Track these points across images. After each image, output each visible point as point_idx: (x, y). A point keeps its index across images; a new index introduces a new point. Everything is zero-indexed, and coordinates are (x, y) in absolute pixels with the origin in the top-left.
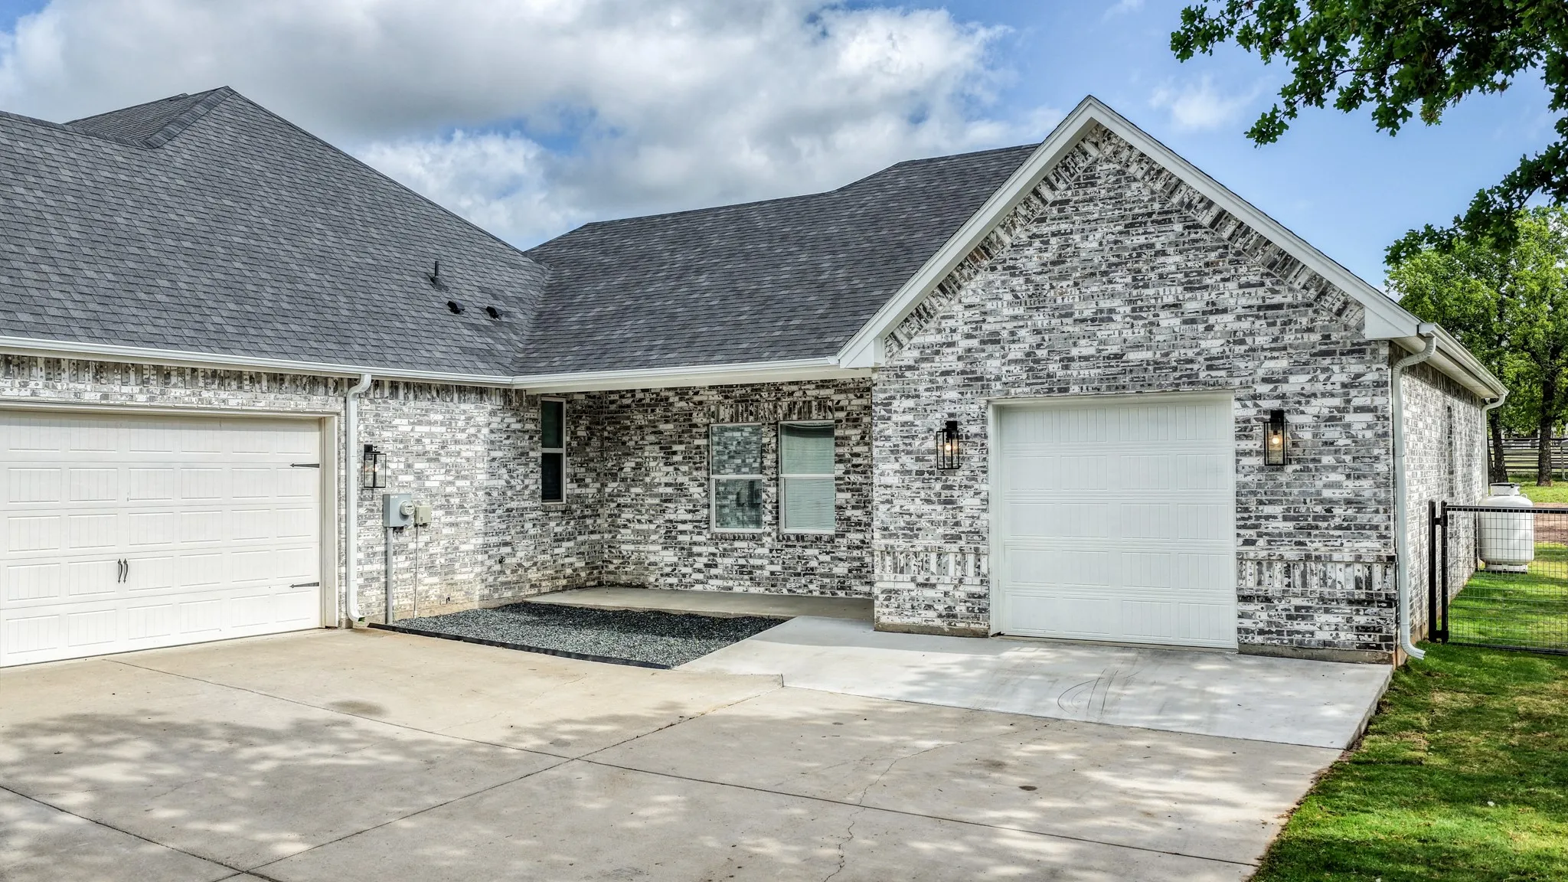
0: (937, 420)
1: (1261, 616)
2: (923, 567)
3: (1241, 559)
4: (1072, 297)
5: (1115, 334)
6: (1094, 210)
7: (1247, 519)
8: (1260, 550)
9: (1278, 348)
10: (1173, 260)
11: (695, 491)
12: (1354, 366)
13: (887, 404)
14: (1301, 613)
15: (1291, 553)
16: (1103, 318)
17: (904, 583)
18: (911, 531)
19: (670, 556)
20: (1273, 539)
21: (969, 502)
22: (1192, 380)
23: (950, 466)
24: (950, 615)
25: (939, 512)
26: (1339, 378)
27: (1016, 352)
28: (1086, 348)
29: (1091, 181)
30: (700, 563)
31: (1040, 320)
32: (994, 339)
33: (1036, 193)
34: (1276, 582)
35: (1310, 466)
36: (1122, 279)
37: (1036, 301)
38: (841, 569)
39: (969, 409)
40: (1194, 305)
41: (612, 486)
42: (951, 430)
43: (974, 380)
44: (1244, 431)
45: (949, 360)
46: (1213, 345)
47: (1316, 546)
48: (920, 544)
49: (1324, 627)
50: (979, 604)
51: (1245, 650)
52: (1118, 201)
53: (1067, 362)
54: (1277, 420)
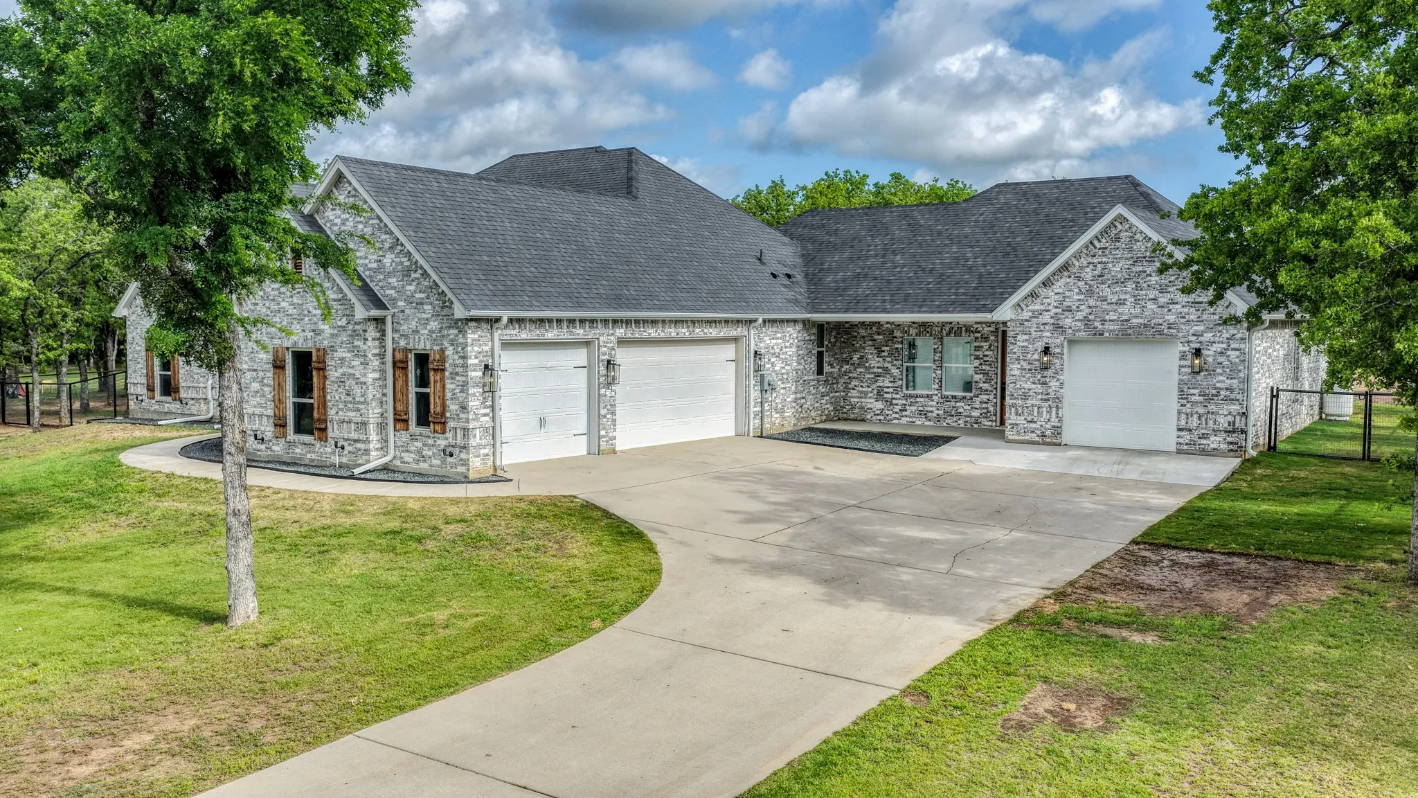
0: (1040, 346)
1: (1187, 437)
2: (1031, 413)
3: (1179, 412)
4: (1107, 292)
5: (1126, 310)
6: (1119, 253)
7: (1183, 396)
8: (1188, 409)
9: (1200, 321)
10: (1154, 279)
11: (895, 372)
12: (1232, 331)
13: (1014, 337)
14: (1204, 436)
15: (1201, 410)
16: (1121, 303)
17: (1021, 421)
18: (1025, 396)
19: (879, 405)
20: (1194, 404)
21: (1054, 384)
22: (1161, 333)
23: (1045, 368)
24: (1043, 435)
25: (1039, 388)
26: (1226, 335)
27: (1079, 316)
28: (1112, 316)
29: (1118, 240)
30: (897, 409)
31: (1092, 302)
32: (1069, 309)
33: (1091, 243)
34: (1194, 422)
35: (1211, 373)
36: (1130, 286)
37: (1090, 293)
38: (976, 413)
39: (1056, 341)
40: (1163, 300)
41: (846, 367)
42: (1046, 350)
43: (1058, 328)
44: (1183, 356)
45: (1046, 318)
46: (1171, 318)
47: (1212, 407)
48: (1029, 402)
49: (1214, 442)
50: (1057, 431)
51: (1179, 452)
52: (1130, 250)
53: (1103, 322)
54: (1198, 353)
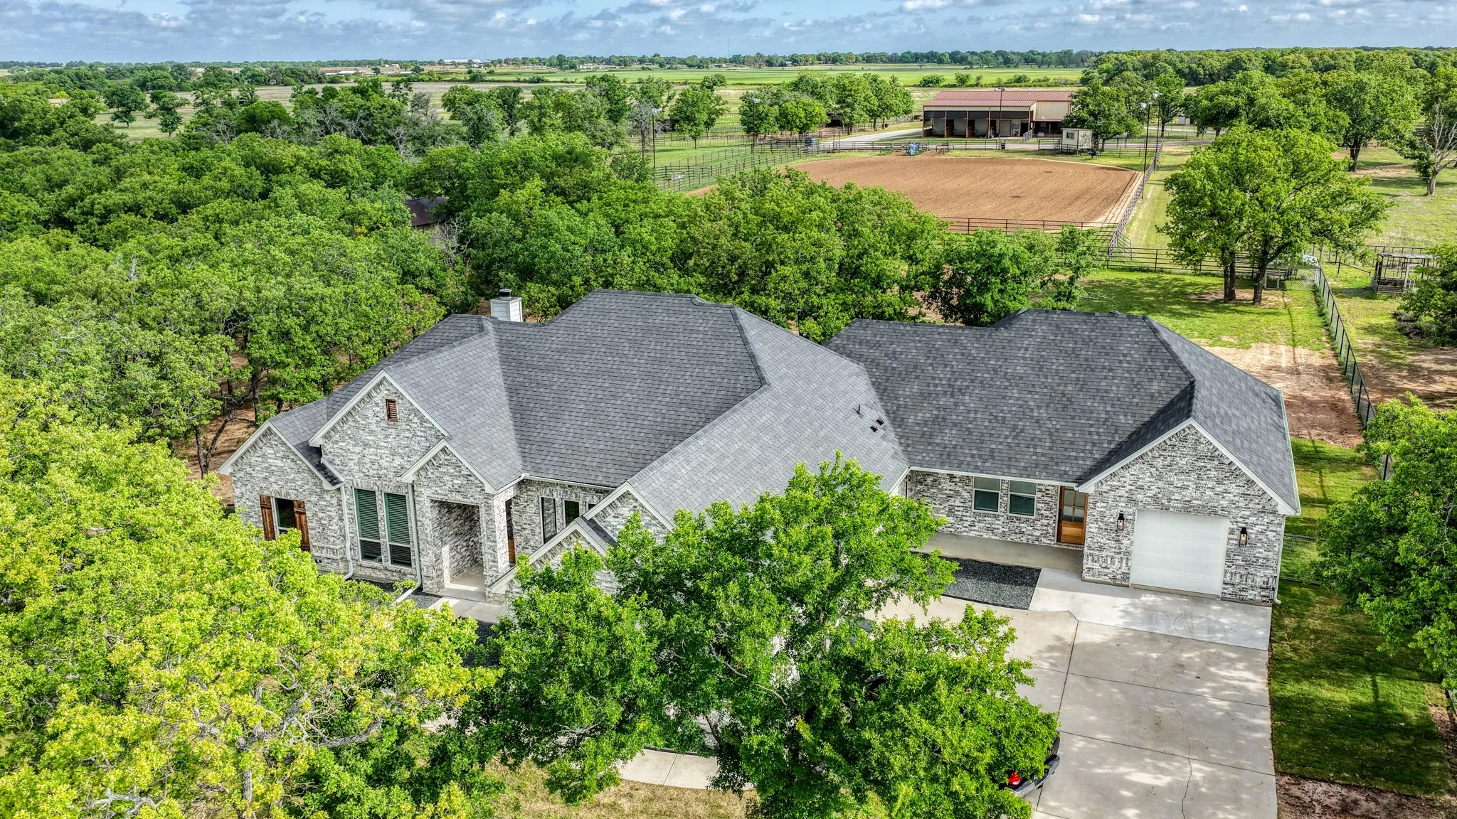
0: (1116, 512)
1: (1231, 589)
2: (1105, 561)
3: (1226, 572)
4: (1174, 478)
5: (1188, 494)
6: (1186, 451)
7: (1229, 559)
8: (1233, 569)
9: (1247, 508)
10: (1213, 473)
11: (965, 494)
12: (1272, 518)
13: (1094, 504)
14: (1243, 590)
15: (1243, 572)
16: (1185, 488)
17: (1096, 566)
18: (1101, 549)
19: (951, 520)
20: (1238, 566)
21: (1125, 542)
22: (1215, 513)
23: (1119, 530)
24: (1114, 578)
25: (1113, 544)
26: (1266, 520)
27: (1150, 493)
28: (1177, 497)
29: (1186, 440)
30: (966, 524)
31: (1160, 484)
32: (1141, 488)
33: (1165, 442)
34: (1237, 580)
35: (1253, 546)
36: (1193, 476)
37: (1160, 477)
38: (1037, 533)
39: (1128, 511)
40: (1219, 489)
42: (1121, 517)
43: (1131, 501)
44: (1232, 532)
45: (1122, 492)
46: (1225, 503)
47: (1251, 570)
48: (1104, 554)
49: (1250, 595)
50: (1126, 576)
51: (1223, 599)
52: (1195, 449)
53: (1169, 500)
54: (1244, 531)
